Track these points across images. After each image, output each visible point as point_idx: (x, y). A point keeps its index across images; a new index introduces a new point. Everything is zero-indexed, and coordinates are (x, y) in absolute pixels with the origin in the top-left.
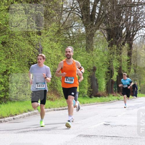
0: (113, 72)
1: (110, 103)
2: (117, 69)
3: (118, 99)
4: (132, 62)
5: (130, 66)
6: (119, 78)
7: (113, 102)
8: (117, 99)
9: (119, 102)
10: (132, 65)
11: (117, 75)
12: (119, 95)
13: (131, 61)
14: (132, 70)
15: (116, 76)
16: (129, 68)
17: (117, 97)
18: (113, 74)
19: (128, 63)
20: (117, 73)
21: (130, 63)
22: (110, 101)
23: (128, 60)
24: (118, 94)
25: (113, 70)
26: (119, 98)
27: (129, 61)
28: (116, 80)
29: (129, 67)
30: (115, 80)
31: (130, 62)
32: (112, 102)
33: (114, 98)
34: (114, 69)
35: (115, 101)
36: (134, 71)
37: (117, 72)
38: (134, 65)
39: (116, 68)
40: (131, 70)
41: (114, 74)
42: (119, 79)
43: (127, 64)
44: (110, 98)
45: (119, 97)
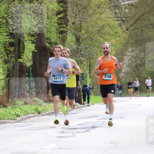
0: (24, 44)
1: (18, 122)
2: (33, 36)
3: (36, 110)
4: (68, 17)
5: (64, 27)
6: (38, 57)
7: (25, 119)
8: (34, 112)
9: (40, 118)
10: (70, 24)
11: (33, 52)
12: (41, 101)
13: (67, 15)
14: (70, 38)
15: (31, 54)
16: (61, 32)
17: (34, 107)
18: (24, 49)
19: (59, 19)
20: (34, 45)
21: (63, 21)
22: (18, 116)
23: (59, 13)
24: (36, 99)
25: (24, 38)
26: (40, 109)
27: (61, 15)
28: (32, 62)
29: (62, 29)
30: (29, 64)
31: (65, 17)
32: (23, 119)
33: (27, 108)
34: (25, 35)
35: (29, 118)
36: (74, 39)
37: (33, 43)
38: (74, 23)
39: (29, 34)
40: (68, 36)
41: (26, 50)
42: (38, 62)
43: (58, 23)
44: (18, 111)
45: (41, 105)
